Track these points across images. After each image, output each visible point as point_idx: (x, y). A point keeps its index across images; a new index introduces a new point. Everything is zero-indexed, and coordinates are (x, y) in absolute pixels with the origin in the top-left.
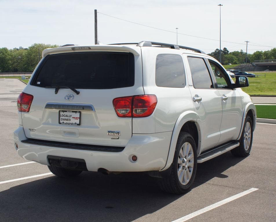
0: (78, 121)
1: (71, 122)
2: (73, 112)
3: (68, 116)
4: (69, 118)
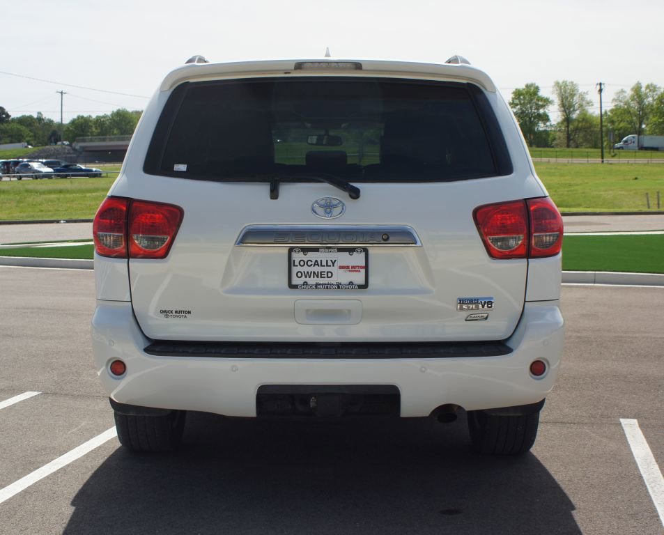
0: (359, 278)
1: (333, 280)
2: (340, 250)
3: (324, 263)
4: (326, 269)
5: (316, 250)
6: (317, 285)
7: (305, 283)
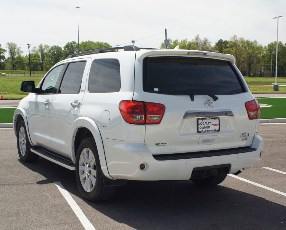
0: (217, 128)
1: (210, 129)
2: (212, 118)
3: (208, 123)
4: (208, 125)
5: (205, 119)
6: (206, 131)
7: (202, 131)
